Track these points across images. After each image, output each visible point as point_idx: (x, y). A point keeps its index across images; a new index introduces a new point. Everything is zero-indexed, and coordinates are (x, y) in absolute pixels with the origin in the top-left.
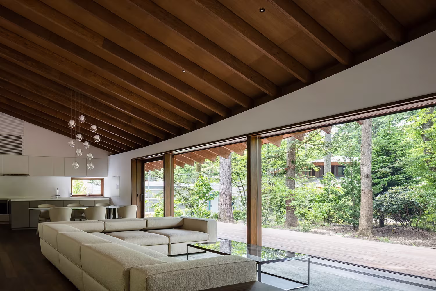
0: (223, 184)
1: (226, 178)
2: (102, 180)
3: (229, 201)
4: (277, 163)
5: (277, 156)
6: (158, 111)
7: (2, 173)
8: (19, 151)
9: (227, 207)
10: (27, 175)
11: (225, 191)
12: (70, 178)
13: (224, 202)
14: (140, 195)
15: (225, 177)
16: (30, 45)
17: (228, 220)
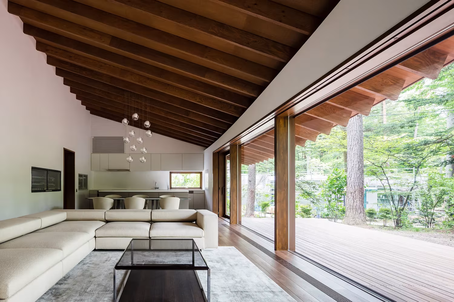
0: (350, 176)
1: (355, 170)
2: (201, 173)
3: (359, 196)
4: (441, 149)
5: (440, 140)
6: (200, 100)
7: (107, 168)
8: (121, 150)
9: (355, 204)
10: (128, 170)
11: (353, 185)
12: (168, 172)
13: (352, 198)
14: (222, 188)
15: (353, 169)
16: (74, 57)
17: (357, 219)
